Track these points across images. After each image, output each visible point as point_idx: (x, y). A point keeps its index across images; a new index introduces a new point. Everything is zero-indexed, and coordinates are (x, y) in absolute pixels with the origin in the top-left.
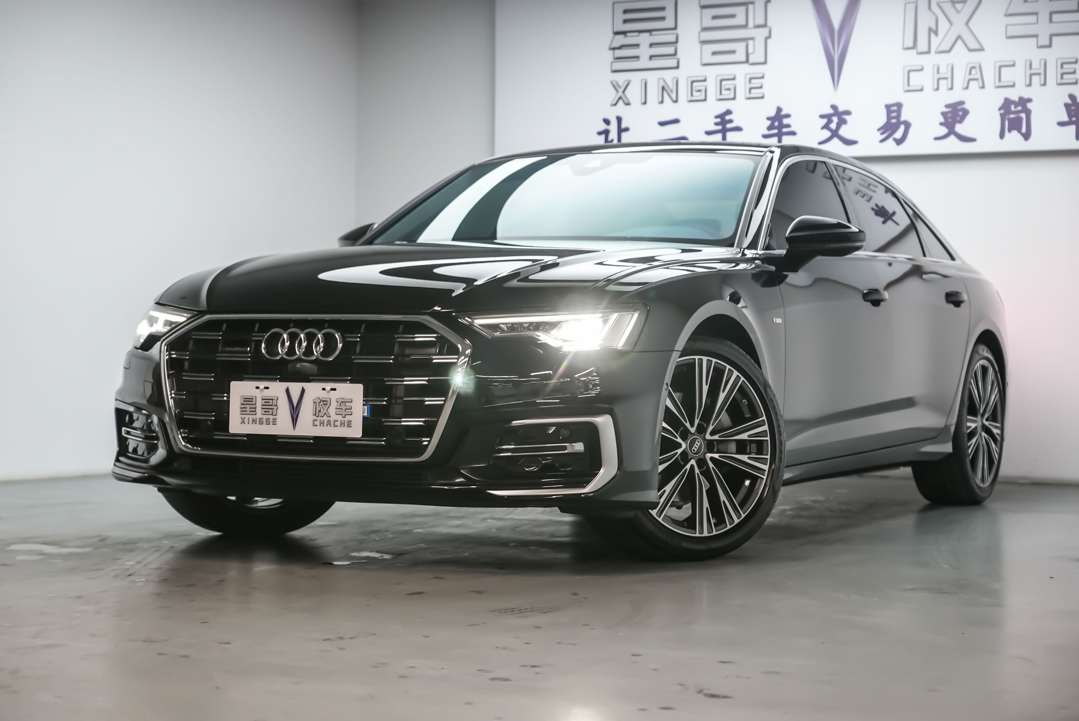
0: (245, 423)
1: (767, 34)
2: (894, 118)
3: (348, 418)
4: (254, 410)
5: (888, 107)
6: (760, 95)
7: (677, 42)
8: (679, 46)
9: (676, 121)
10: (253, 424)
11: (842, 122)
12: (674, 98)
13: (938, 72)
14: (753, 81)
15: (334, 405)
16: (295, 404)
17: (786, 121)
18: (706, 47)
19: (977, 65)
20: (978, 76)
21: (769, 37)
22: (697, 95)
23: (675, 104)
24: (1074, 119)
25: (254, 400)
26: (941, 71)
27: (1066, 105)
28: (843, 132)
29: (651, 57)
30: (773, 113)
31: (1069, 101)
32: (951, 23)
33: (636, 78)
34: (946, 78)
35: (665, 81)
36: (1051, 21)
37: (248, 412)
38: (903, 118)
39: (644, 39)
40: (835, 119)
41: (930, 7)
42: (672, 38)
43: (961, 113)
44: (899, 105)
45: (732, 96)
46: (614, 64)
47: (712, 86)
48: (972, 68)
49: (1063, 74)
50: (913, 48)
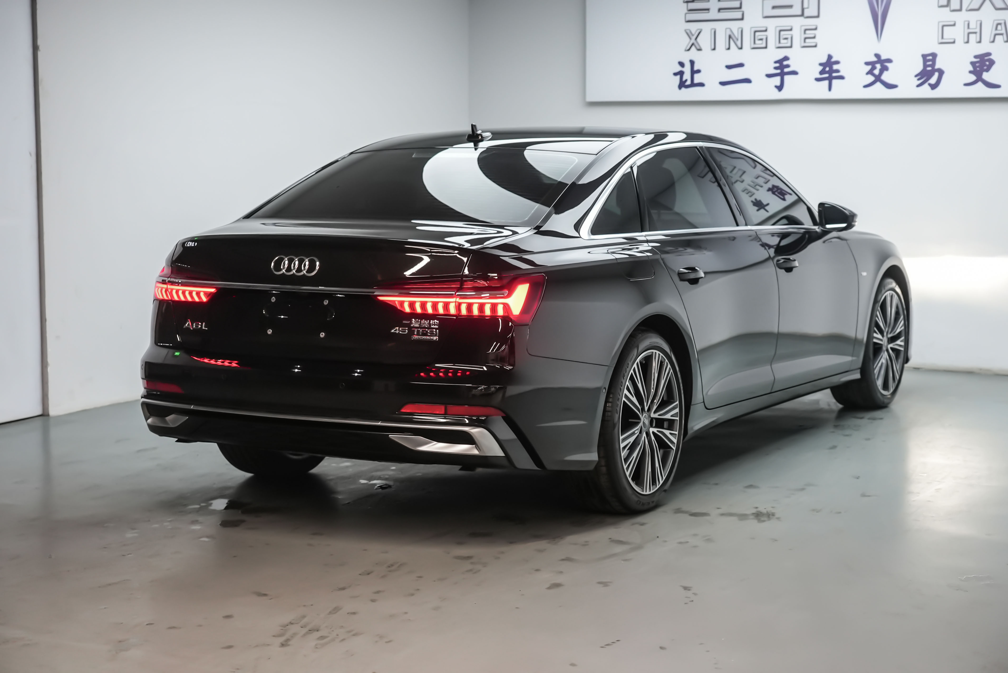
2: (929, 66)
5: (924, 56)
6: (814, 44)
9: (741, 65)
11: (884, 69)
12: (740, 46)
13: (968, 27)
14: (807, 32)
17: (835, 67)
18: (767, 2)
19: (1003, 22)
20: (1004, 31)
22: (759, 43)
23: (741, 51)
26: (971, 26)
28: (885, 77)
29: (720, 10)
30: (824, 60)
33: (707, 27)
34: (975, 33)
35: (731, 31)
38: (937, 67)
40: (878, 66)
43: (987, 63)
44: (934, 55)
45: (789, 45)
46: (687, 15)
47: (772, 36)
48: (998, 24)
50: (947, 6)
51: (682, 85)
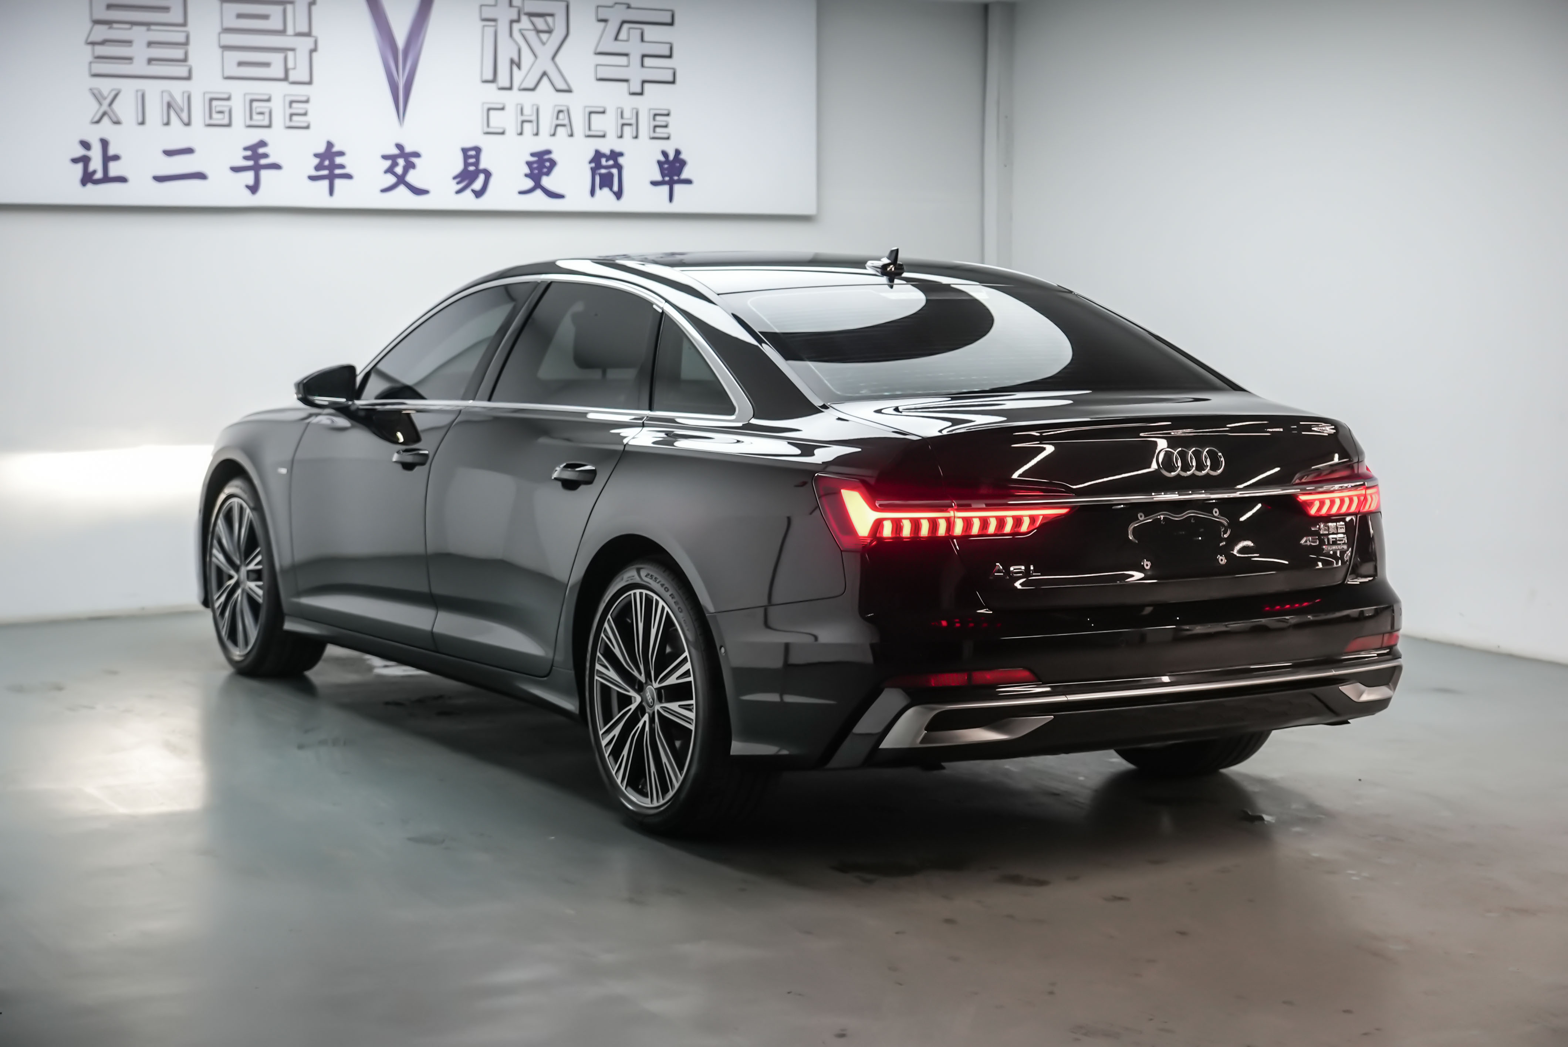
1: (312, 46)
2: (472, 164)
5: (465, 151)
6: (305, 125)
7: (186, 43)
8: (191, 48)
9: (189, 151)
11: (409, 166)
12: (186, 120)
13: (522, 113)
14: (294, 105)
17: (338, 160)
18: (228, 54)
19: (565, 109)
20: (566, 122)
21: (314, 50)
22: (217, 118)
23: (187, 128)
24: (667, 179)
26: (525, 112)
27: (660, 163)
28: (412, 177)
29: (150, 61)
30: (321, 149)
31: (662, 159)
32: (536, 57)
33: (129, 87)
34: (531, 121)
35: (171, 95)
36: (642, 65)
38: (482, 166)
39: (139, 35)
40: (401, 162)
41: (511, 35)
42: (181, 38)
43: (548, 164)
44: (478, 150)
45: (266, 123)
46: (94, 65)
47: (238, 107)
48: (560, 111)
49: (655, 127)
50: (494, 80)
51: (87, 178)
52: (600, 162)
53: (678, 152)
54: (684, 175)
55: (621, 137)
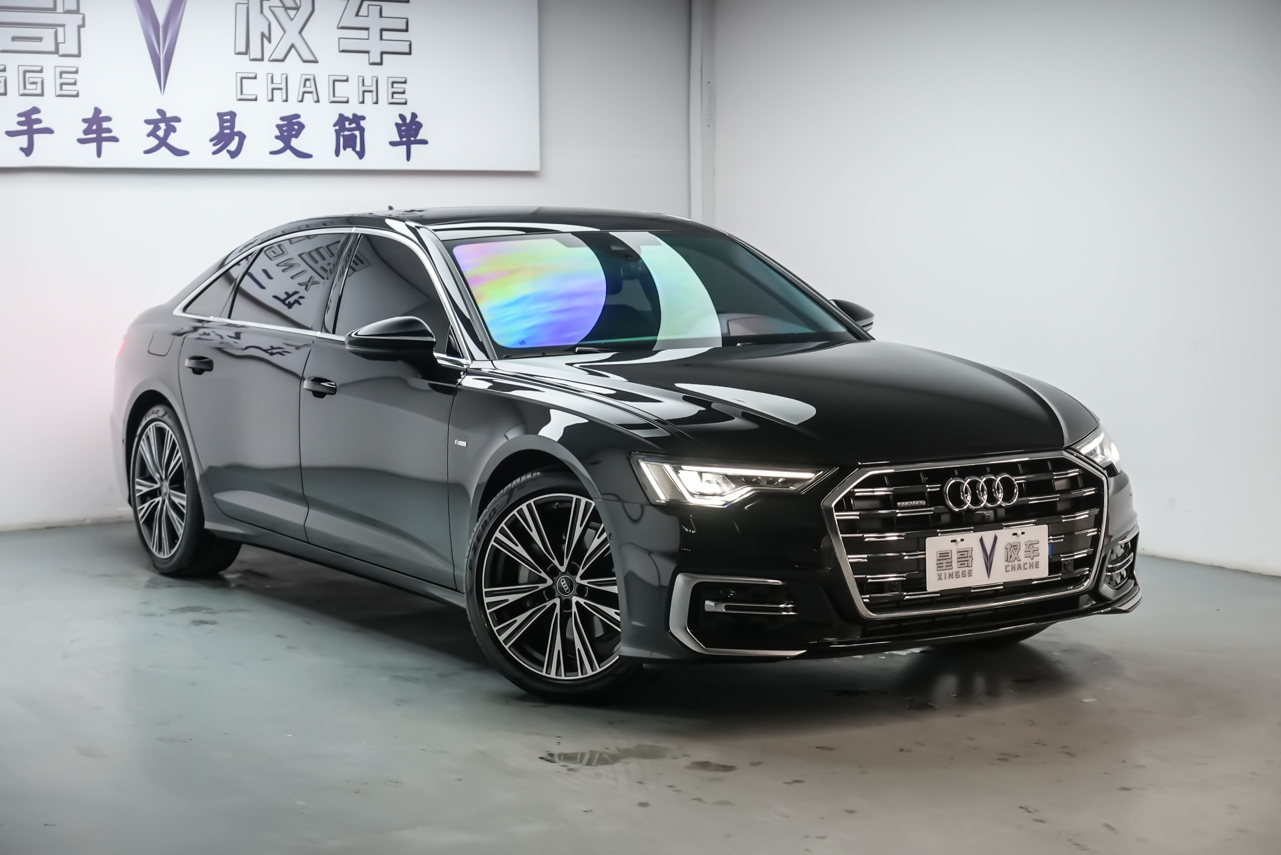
0: (941, 579)
1: (80, 23)
2: (227, 128)
3: (1036, 559)
4: (950, 564)
5: (220, 115)
6: (74, 93)
10: (949, 578)
11: (171, 129)
13: (273, 82)
14: (64, 76)
15: (1023, 548)
16: (989, 554)
17: (105, 125)
18: (3, 30)
19: (311, 77)
20: (313, 89)
21: (83, 25)
24: (404, 139)
25: (950, 554)
26: (275, 80)
27: (397, 124)
28: (173, 140)
30: (90, 115)
31: (400, 122)
32: (285, 31)
34: (281, 89)
36: (381, 39)
37: (944, 568)
38: (236, 130)
40: (163, 126)
41: (262, 12)
43: (296, 127)
44: (233, 115)
45: (39, 91)
47: (13, 78)
48: (307, 80)
49: (393, 93)
50: (246, 53)
52: (345, 125)
53: (414, 116)
54: (420, 137)
55: (363, 102)
